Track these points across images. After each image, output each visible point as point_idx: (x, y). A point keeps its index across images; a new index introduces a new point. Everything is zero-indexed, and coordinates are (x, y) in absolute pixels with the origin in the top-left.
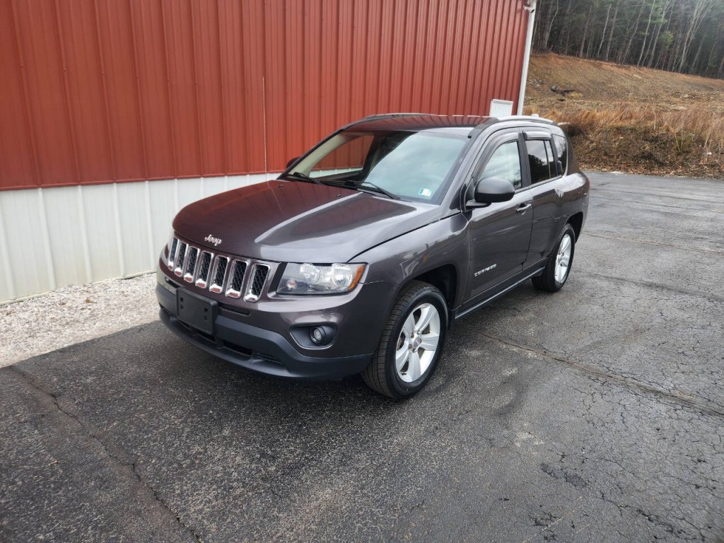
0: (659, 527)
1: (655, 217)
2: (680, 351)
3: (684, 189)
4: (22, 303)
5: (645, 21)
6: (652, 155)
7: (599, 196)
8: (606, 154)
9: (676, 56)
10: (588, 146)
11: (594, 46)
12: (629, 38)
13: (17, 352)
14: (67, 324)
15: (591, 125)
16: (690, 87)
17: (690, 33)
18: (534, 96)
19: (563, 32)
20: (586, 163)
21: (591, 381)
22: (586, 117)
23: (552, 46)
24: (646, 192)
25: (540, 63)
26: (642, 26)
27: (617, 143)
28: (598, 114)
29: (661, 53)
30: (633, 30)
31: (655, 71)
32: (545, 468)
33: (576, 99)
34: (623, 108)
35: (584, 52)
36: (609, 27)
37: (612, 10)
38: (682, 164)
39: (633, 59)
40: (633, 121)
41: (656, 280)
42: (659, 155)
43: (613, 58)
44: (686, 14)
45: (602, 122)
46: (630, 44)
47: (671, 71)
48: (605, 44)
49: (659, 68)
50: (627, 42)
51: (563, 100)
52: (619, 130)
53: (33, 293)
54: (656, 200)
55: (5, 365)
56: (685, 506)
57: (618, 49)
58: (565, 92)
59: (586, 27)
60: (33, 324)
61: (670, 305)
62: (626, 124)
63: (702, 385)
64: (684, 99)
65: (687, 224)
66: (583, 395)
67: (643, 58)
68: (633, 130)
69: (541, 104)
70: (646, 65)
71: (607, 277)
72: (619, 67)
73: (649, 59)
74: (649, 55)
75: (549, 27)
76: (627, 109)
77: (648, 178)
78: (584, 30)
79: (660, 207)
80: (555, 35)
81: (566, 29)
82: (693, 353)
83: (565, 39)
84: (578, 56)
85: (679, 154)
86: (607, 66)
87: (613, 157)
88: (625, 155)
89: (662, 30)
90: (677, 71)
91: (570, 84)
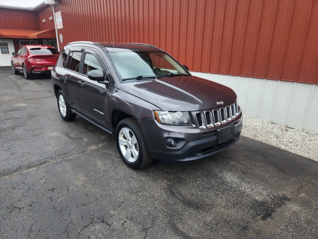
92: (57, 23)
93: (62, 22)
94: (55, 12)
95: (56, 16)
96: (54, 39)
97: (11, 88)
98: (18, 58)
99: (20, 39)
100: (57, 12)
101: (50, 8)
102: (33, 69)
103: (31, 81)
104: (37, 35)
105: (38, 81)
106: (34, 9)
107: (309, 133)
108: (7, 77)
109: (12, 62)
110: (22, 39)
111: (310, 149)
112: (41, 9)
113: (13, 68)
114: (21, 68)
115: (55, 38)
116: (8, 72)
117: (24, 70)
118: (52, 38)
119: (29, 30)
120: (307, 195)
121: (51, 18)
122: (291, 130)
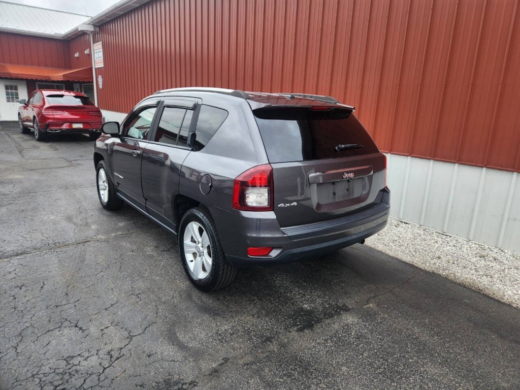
92: (96, 60)
93: (102, 58)
94: (94, 43)
95: (95, 49)
96: (89, 82)
97: (10, 152)
98: (28, 108)
99: (37, 80)
100: (96, 42)
101: (87, 37)
102: (48, 126)
103: (44, 144)
104: (64, 75)
105: (55, 145)
106: (63, 37)
107: (427, 230)
108: (9, 137)
109: (19, 114)
110: (41, 81)
111: (417, 251)
112: (74, 37)
113: (20, 123)
114: (31, 124)
115: (91, 81)
116: (13, 129)
117: (35, 126)
118: (86, 81)
119: (52, 67)
120: (378, 305)
121: (87, 52)
122: (404, 225)
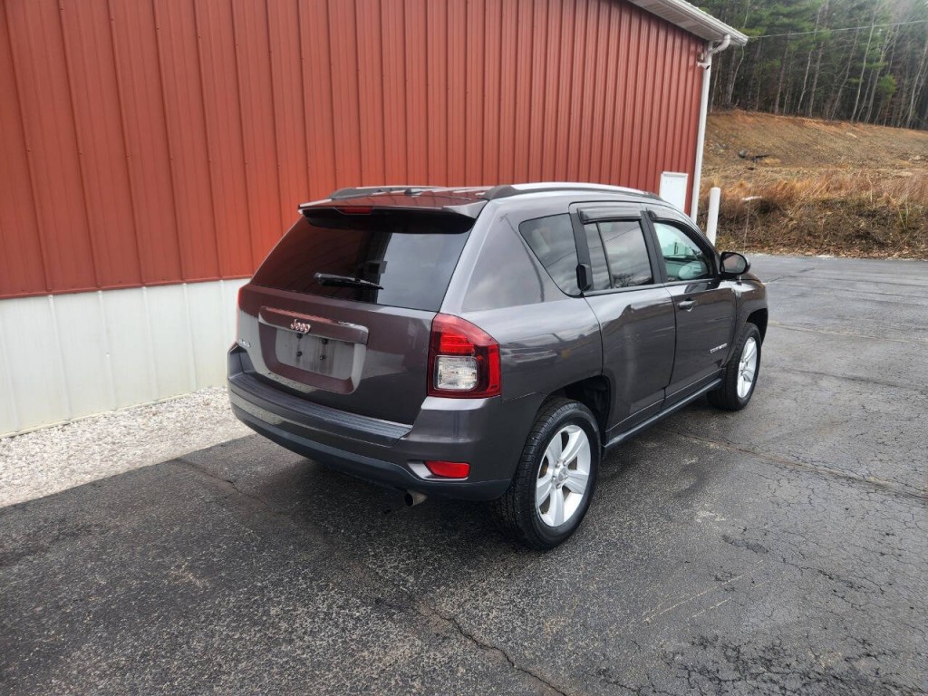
0: (840, 584)
1: (868, 306)
2: (880, 441)
3: (909, 274)
4: (165, 405)
5: (858, 64)
6: (868, 233)
7: (799, 284)
8: (810, 234)
9: (903, 107)
10: (787, 225)
11: (793, 99)
12: (839, 87)
13: (177, 448)
14: (218, 422)
15: (790, 199)
16: (922, 146)
17: (920, 78)
18: (716, 164)
19: (751, 82)
20: (784, 246)
21: (778, 469)
22: (784, 188)
23: (738, 101)
24: (859, 278)
25: (723, 123)
26: (855, 72)
27: (824, 221)
28: (798, 185)
29: (882, 104)
30: (844, 77)
31: (875, 127)
32: (726, 538)
33: (773, 166)
34: (829, 176)
35: (779, 106)
36: (811, 75)
37: (815, 54)
38: (909, 245)
39: (846, 113)
40: (843, 193)
41: (861, 374)
42: (877, 232)
43: (818, 112)
44: (913, 53)
45: (803, 195)
46: (839, 94)
47: (895, 126)
48: (808, 94)
49: (880, 123)
50: (837, 92)
51: (752, 169)
52: (826, 204)
53: (175, 395)
54: (872, 288)
55: (169, 459)
56: (868, 569)
57: (825, 101)
58: (758, 158)
59: (782, 76)
60: (184, 423)
61: (875, 400)
62: (835, 196)
63: (901, 472)
64: (914, 162)
65: (907, 314)
66: (769, 480)
67: (857, 112)
68: (843, 203)
69: (725, 174)
70: (862, 120)
71: (802, 372)
72: (827, 124)
73: (866, 113)
74: (866, 108)
75: (733, 78)
76: (834, 177)
77: (864, 262)
78: (778, 79)
79: (875, 295)
80: (742, 86)
81: (755, 79)
82: (895, 443)
83: (755, 92)
84: (773, 112)
85: (903, 232)
86: (811, 123)
87: (819, 237)
88: (834, 234)
89: (882, 74)
90: (904, 127)
91: (763, 147)
